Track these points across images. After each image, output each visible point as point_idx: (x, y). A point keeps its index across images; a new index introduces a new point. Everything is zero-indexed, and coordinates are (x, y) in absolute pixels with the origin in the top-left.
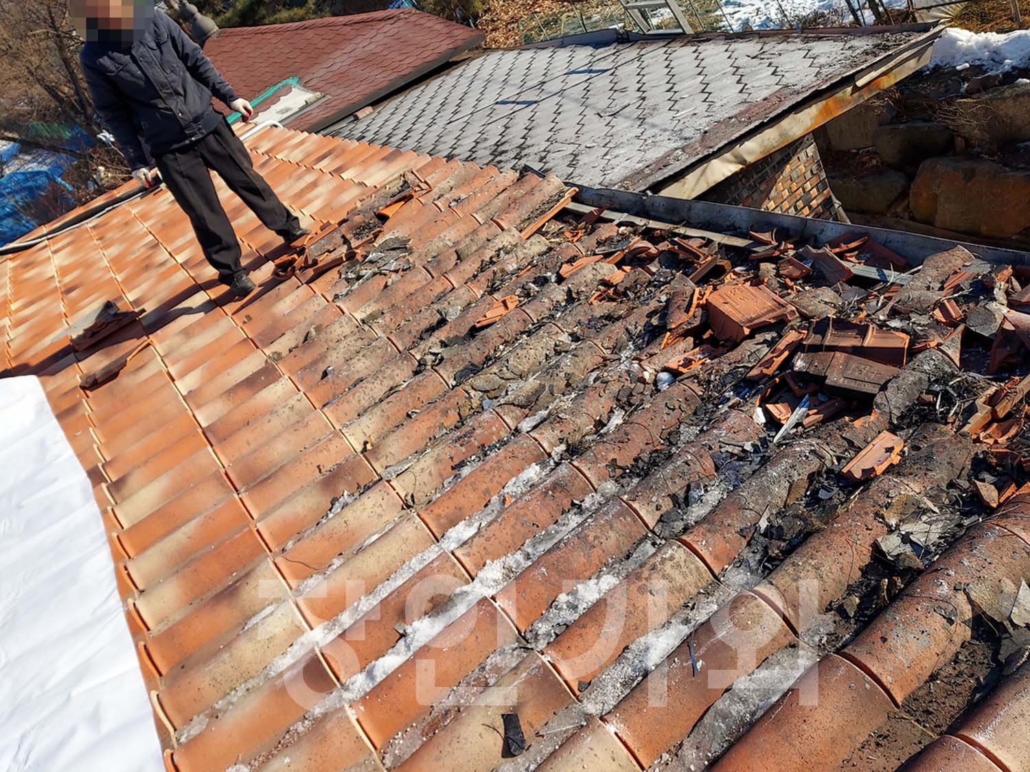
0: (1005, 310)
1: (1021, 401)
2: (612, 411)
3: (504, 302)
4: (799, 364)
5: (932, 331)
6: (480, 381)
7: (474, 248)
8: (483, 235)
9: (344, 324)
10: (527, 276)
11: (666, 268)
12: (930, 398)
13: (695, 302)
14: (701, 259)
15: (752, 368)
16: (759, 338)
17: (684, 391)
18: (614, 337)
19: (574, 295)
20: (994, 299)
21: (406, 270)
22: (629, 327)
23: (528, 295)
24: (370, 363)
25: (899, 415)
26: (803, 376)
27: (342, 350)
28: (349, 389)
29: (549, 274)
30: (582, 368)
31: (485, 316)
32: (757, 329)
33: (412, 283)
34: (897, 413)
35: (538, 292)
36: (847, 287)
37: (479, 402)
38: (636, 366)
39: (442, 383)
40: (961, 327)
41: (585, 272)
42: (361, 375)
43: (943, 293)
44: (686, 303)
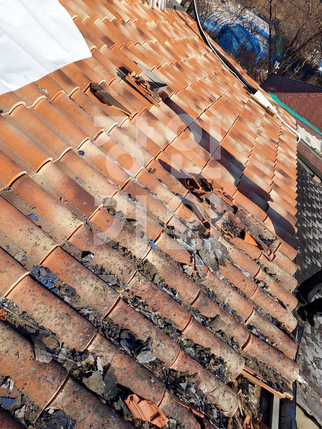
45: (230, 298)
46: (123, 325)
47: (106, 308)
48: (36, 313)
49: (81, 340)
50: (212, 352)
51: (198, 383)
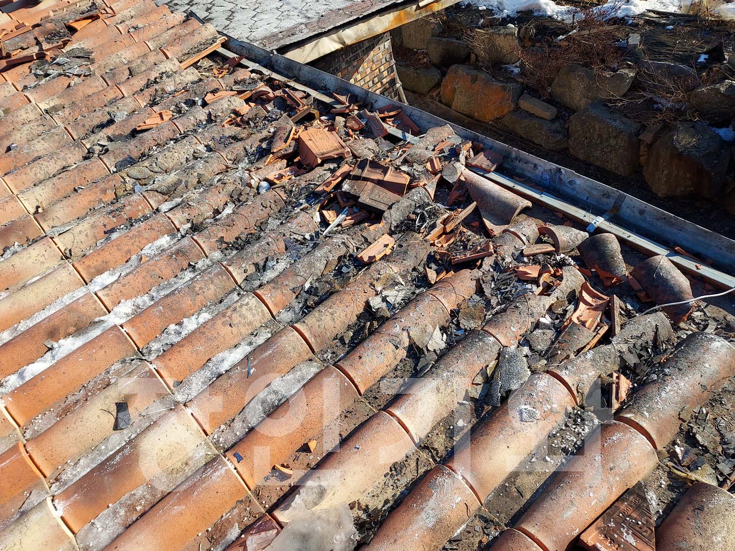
0: (463, 167)
1: (459, 224)
2: (226, 204)
3: (161, 114)
4: (346, 187)
5: (423, 176)
6: (134, 171)
7: (144, 68)
8: (152, 59)
9: (29, 111)
10: (180, 97)
11: (278, 109)
12: (414, 216)
13: (291, 136)
14: (300, 107)
15: (319, 185)
16: (326, 166)
17: (275, 196)
18: (235, 152)
19: (213, 118)
20: (458, 161)
21: (87, 76)
22: (247, 147)
23: (179, 112)
24: (48, 146)
25: (396, 225)
26: (346, 195)
27: (26, 132)
28: (29, 164)
29: (197, 99)
30: (210, 170)
31: (145, 123)
32: (325, 161)
33: (91, 87)
34: (394, 224)
35: (187, 111)
36: (383, 140)
37: (132, 187)
38: (247, 175)
39: (104, 169)
40: (439, 176)
41: (223, 102)
42: (40, 154)
43: (433, 153)
44: (286, 136)
45: (123, 57)
46: (88, 130)
47: (65, 136)
48: (39, 175)
49: (77, 149)
50: (153, 79)
51: (163, 90)
